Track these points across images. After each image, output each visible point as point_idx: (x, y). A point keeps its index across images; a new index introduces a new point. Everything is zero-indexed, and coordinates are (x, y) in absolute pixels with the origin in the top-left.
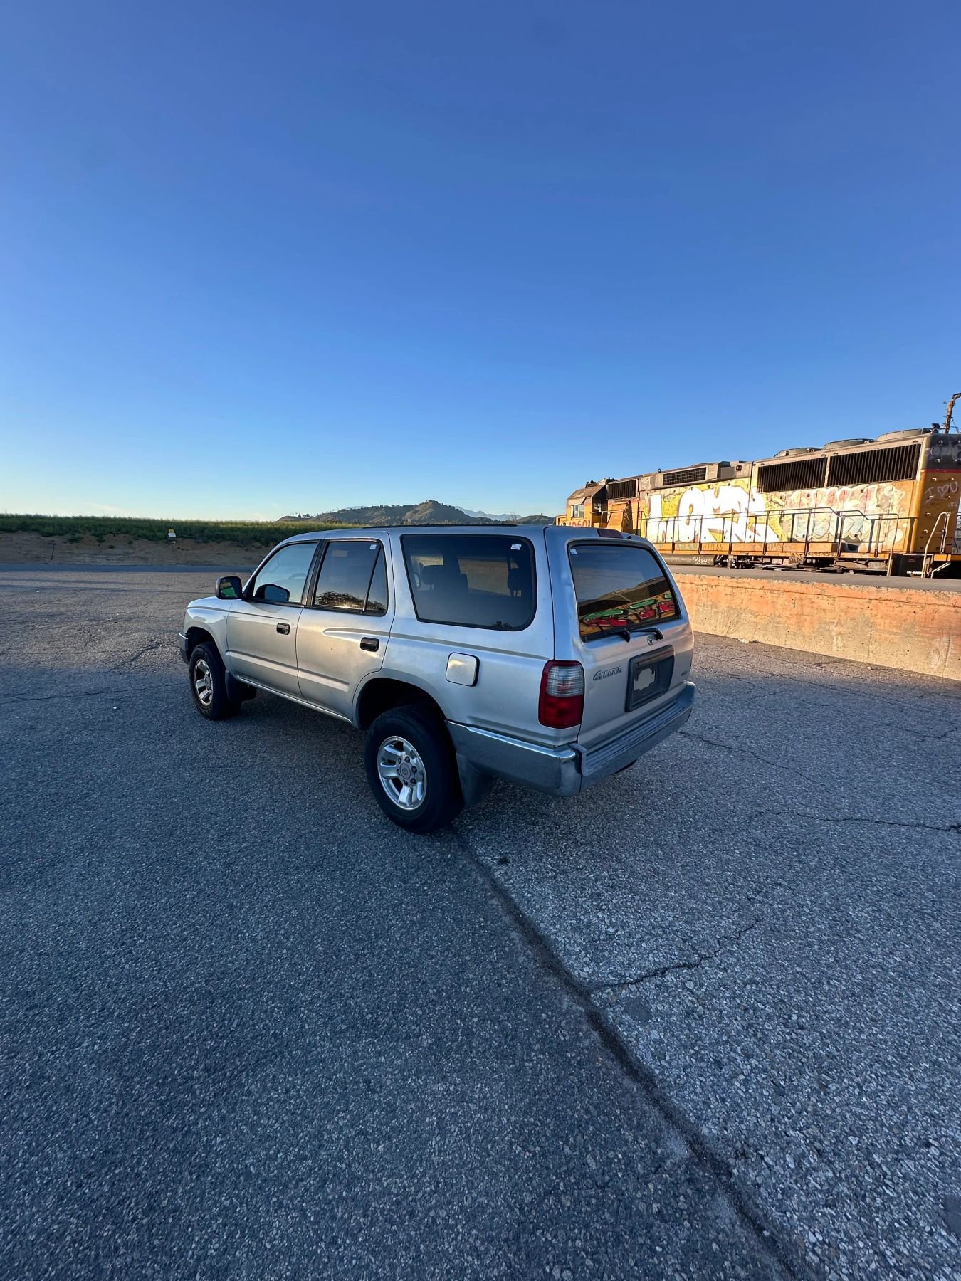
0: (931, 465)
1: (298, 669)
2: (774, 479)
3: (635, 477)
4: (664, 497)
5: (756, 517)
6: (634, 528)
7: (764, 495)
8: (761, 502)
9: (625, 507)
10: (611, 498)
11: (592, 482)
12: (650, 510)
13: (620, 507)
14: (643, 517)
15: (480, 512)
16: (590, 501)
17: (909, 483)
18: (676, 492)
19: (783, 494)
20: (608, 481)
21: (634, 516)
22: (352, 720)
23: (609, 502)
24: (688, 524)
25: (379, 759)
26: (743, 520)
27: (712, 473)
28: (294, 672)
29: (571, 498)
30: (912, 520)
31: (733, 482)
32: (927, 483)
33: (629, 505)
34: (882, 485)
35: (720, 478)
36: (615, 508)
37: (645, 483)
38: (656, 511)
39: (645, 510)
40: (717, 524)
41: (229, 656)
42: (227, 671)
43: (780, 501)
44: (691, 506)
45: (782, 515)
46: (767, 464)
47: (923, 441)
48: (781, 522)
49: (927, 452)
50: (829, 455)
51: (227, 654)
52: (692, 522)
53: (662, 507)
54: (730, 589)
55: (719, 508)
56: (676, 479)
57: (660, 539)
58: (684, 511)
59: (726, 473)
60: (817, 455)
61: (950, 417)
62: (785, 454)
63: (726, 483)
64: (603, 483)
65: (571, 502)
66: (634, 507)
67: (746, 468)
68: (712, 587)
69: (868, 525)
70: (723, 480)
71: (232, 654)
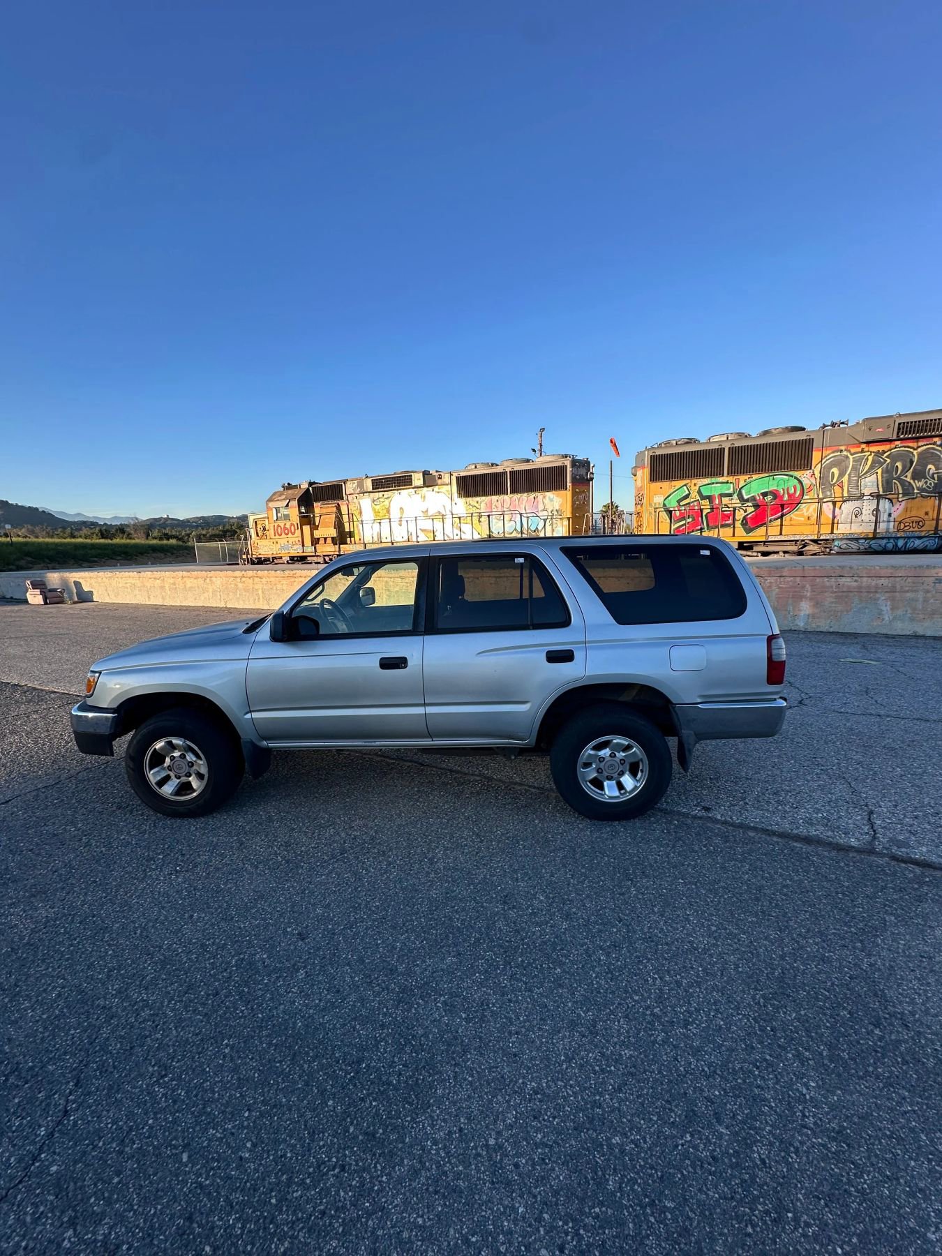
0: (574, 481)
2: (471, 486)
3: (341, 481)
4: (374, 501)
5: (460, 518)
6: (347, 530)
7: (463, 500)
8: (462, 505)
9: (335, 509)
10: (317, 500)
11: (289, 484)
12: (361, 513)
13: (329, 510)
14: (355, 519)
15: (79, 514)
16: (295, 503)
17: (563, 492)
18: (386, 496)
19: (478, 499)
20: (311, 484)
21: (345, 518)
22: (529, 740)
23: (315, 504)
24: (400, 525)
26: (448, 521)
27: (418, 480)
29: (271, 500)
30: (569, 519)
31: (436, 488)
32: (574, 494)
33: (338, 508)
34: (547, 493)
35: (426, 485)
36: (324, 511)
37: (350, 488)
38: (368, 514)
39: (356, 513)
40: (427, 524)
41: (252, 718)
43: (477, 505)
44: (401, 509)
45: (480, 516)
46: (462, 474)
47: (568, 463)
48: (480, 521)
49: (571, 471)
50: (508, 470)
51: (248, 716)
52: (404, 523)
53: (374, 510)
54: (494, 579)
55: (427, 511)
56: (381, 484)
57: (376, 539)
58: (395, 514)
59: (430, 480)
60: (499, 470)
61: (541, 445)
62: (474, 467)
63: (430, 489)
64: (305, 486)
65: (271, 505)
66: (344, 509)
67: (446, 479)
68: (478, 578)
69: (542, 524)
70: (428, 487)
71: (263, 715)
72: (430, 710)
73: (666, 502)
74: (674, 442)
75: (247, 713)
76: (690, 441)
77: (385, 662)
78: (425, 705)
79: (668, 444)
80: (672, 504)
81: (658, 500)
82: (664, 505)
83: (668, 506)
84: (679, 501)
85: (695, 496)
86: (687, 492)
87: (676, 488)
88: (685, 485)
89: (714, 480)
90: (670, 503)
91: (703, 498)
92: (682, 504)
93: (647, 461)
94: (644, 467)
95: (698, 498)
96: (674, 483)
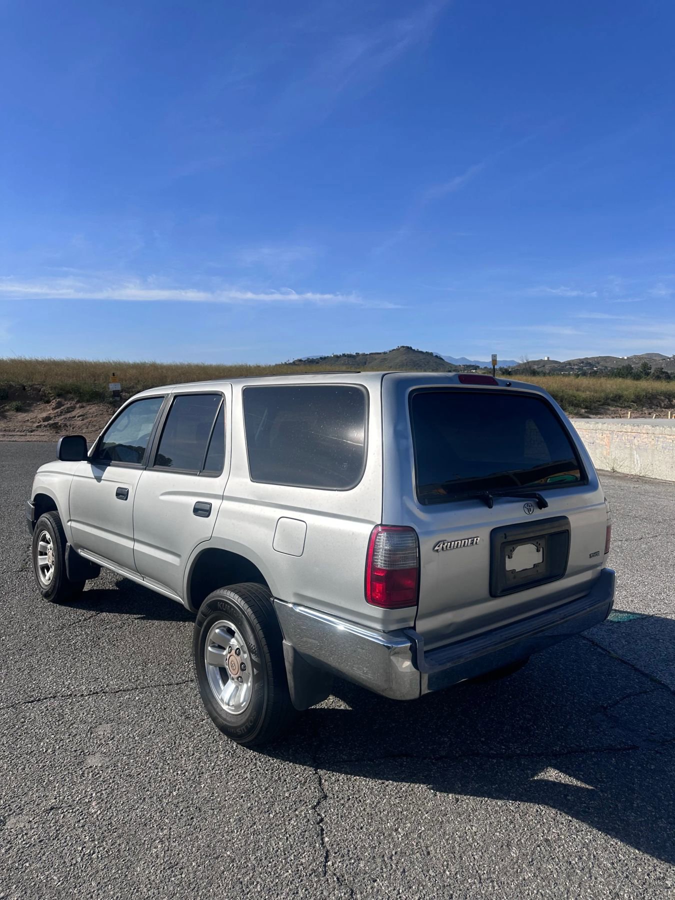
1: (134, 540)
22: (183, 599)
25: (208, 642)
28: (129, 544)
41: (70, 526)
42: (68, 544)
51: (69, 524)
71: (74, 524)
72: (135, 546)
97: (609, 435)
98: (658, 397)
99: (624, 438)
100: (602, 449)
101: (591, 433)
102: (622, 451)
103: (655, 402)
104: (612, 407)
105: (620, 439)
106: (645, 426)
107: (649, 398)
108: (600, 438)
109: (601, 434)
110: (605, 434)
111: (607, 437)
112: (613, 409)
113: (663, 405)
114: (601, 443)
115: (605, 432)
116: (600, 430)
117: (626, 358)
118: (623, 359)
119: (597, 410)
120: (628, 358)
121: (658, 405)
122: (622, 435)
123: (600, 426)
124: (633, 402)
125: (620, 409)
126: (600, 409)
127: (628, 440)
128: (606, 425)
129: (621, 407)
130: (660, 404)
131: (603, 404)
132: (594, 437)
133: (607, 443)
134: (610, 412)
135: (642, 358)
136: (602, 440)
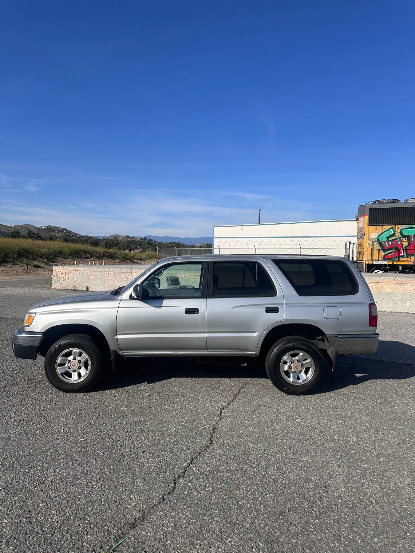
22: (256, 351)
28: (202, 335)
41: (117, 338)
42: (111, 350)
71: (123, 336)
72: (208, 335)
73: (380, 238)
74: (385, 201)
75: (115, 335)
76: (394, 201)
77: (188, 310)
78: (206, 332)
79: (380, 202)
80: (383, 239)
81: (374, 236)
82: (378, 240)
83: (381, 241)
84: (388, 238)
85: (398, 235)
86: (393, 232)
87: (386, 229)
88: (392, 228)
89: (410, 226)
90: (382, 238)
91: (404, 236)
92: (390, 239)
93: (367, 212)
94: (364, 215)
95: (400, 236)
96: (384, 227)
97: (113, 274)
98: (80, 253)
99: (122, 276)
100: (109, 282)
101: (101, 273)
102: (122, 282)
103: (79, 255)
104: (60, 258)
105: (120, 276)
106: (135, 269)
107: (76, 253)
108: (107, 276)
109: (108, 274)
110: (110, 273)
111: (112, 275)
112: (60, 259)
113: (83, 257)
114: (108, 278)
115: (111, 273)
116: (107, 272)
117: (13, 226)
118: (11, 227)
119: (52, 260)
120: (14, 226)
121: (81, 257)
122: (121, 274)
123: (107, 269)
124: (69, 255)
125: (64, 259)
126: (53, 259)
127: (124, 276)
128: (111, 269)
129: (64, 258)
130: (82, 256)
131: (55, 256)
132: (104, 276)
133: (112, 279)
134: (60, 261)
135: (23, 227)
136: (108, 277)
